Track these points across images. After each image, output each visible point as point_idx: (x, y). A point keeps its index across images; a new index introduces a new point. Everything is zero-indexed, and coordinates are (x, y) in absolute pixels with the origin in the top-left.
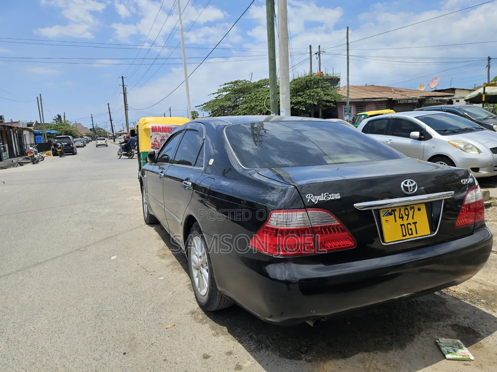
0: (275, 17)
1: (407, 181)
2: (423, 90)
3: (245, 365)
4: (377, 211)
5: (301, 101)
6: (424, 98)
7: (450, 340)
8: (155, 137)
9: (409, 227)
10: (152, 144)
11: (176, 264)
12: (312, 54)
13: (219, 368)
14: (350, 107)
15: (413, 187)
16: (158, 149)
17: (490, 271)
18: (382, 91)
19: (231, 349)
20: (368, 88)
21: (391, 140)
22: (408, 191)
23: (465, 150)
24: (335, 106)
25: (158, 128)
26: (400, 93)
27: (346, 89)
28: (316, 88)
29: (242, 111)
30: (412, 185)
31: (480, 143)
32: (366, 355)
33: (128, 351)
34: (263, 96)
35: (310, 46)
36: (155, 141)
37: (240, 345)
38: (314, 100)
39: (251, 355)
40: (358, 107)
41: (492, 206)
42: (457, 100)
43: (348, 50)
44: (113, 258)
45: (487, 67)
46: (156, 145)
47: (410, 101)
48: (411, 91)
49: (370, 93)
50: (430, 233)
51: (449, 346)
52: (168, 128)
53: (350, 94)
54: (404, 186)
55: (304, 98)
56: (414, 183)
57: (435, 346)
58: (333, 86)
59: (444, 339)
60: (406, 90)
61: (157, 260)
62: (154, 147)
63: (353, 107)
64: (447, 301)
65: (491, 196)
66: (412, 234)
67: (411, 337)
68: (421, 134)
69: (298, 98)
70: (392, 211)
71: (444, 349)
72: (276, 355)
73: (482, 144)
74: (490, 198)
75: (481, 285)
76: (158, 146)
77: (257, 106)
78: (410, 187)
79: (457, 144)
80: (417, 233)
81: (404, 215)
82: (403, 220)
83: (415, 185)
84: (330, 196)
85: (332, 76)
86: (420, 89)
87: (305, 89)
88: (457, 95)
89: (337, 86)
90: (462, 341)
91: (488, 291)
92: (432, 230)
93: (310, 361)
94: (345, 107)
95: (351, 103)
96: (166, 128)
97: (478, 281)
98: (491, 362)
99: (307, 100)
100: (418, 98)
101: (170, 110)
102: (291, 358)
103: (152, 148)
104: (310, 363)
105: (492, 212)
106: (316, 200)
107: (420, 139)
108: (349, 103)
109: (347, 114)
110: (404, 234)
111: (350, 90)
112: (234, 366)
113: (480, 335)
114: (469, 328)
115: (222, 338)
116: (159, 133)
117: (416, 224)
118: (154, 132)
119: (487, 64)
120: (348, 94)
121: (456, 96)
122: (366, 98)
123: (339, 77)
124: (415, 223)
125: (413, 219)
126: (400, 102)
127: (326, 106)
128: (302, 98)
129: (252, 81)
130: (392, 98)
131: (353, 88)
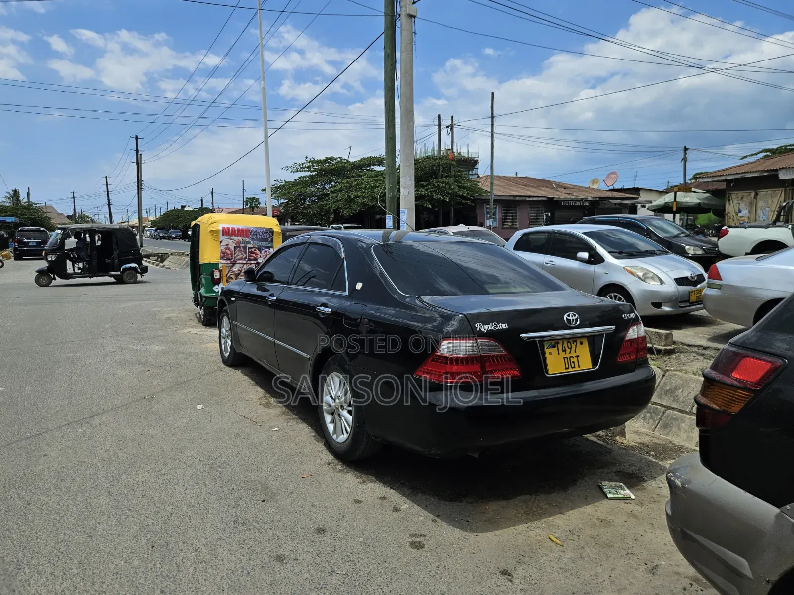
0: (397, 80)
1: (569, 314)
2: (596, 188)
3: (402, 507)
4: (542, 343)
5: (425, 194)
6: (598, 199)
7: (613, 484)
8: (227, 243)
9: (572, 360)
10: (222, 252)
11: (288, 414)
12: (442, 127)
13: (375, 510)
14: (495, 206)
15: (575, 319)
16: (230, 260)
17: (671, 433)
18: (539, 187)
19: (383, 494)
20: (520, 180)
21: (552, 262)
22: (570, 324)
23: (643, 279)
24: (473, 204)
25: (232, 230)
26: (565, 190)
27: (489, 180)
28: (446, 177)
29: (334, 203)
30: (574, 318)
31: (663, 271)
32: (528, 497)
33: (266, 498)
34: (367, 182)
35: (439, 116)
36: (226, 249)
37: (392, 491)
38: (445, 195)
39: (408, 499)
40: (506, 207)
41: (675, 353)
42: (642, 204)
43: (492, 125)
44: (200, 406)
45: (683, 161)
46: (228, 255)
47: (578, 204)
48: (580, 189)
49: (523, 189)
50: (591, 367)
51: (611, 488)
52: (246, 230)
53: (494, 187)
54: (567, 319)
55: (429, 190)
56: (577, 316)
57: (598, 490)
58: (469, 171)
59: (607, 482)
60: (573, 187)
61: (261, 409)
62: (224, 257)
63: (499, 208)
64: (614, 451)
65: (675, 339)
66: (574, 367)
67: (574, 482)
68: (590, 256)
69: (420, 190)
70: (555, 343)
71: (606, 491)
72: (434, 499)
73: (665, 272)
74: (675, 343)
75: (652, 438)
76: (230, 256)
77: (358, 197)
78: (573, 320)
79: (635, 271)
80: (579, 367)
81: (567, 348)
82: (566, 353)
83: (577, 318)
84: (498, 325)
85: (466, 156)
86: (593, 185)
87: (431, 176)
88: (643, 197)
89: (474, 172)
90: (624, 484)
91: (659, 444)
92: (594, 363)
93: (471, 503)
94: (488, 206)
95: (496, 201)
96: (242, 230)
97: (650, 434)
98: (651, 501)
99: (434, 194)
100: (590, 199)
101: (212, 193)
102: (451, 500)
103: (222, 258)
104: (471, 505)
105: (676, 360)
106: (485, 329)
107: (588, 262)
108: (493, 201)
109: (490, 218)
110: (567, 367)
111: (495, 182)
112: (391, 508)
113: (644, 479)
114: (634, 474)
115: (371, 485)
116: (233, 237)
117: (579, 358)
118: (226, 236)
119: (683, 157)
120: (492, 189)
121: (640, 199)
122: (517, 196)
123: (476, 159)
124: (577, 357)
125: (575, 352)
126: (564, 204)
127: (460, 204)
128: (427, 190)
129: (352, 160)
130: (554, 198)
131: (498, 178)
